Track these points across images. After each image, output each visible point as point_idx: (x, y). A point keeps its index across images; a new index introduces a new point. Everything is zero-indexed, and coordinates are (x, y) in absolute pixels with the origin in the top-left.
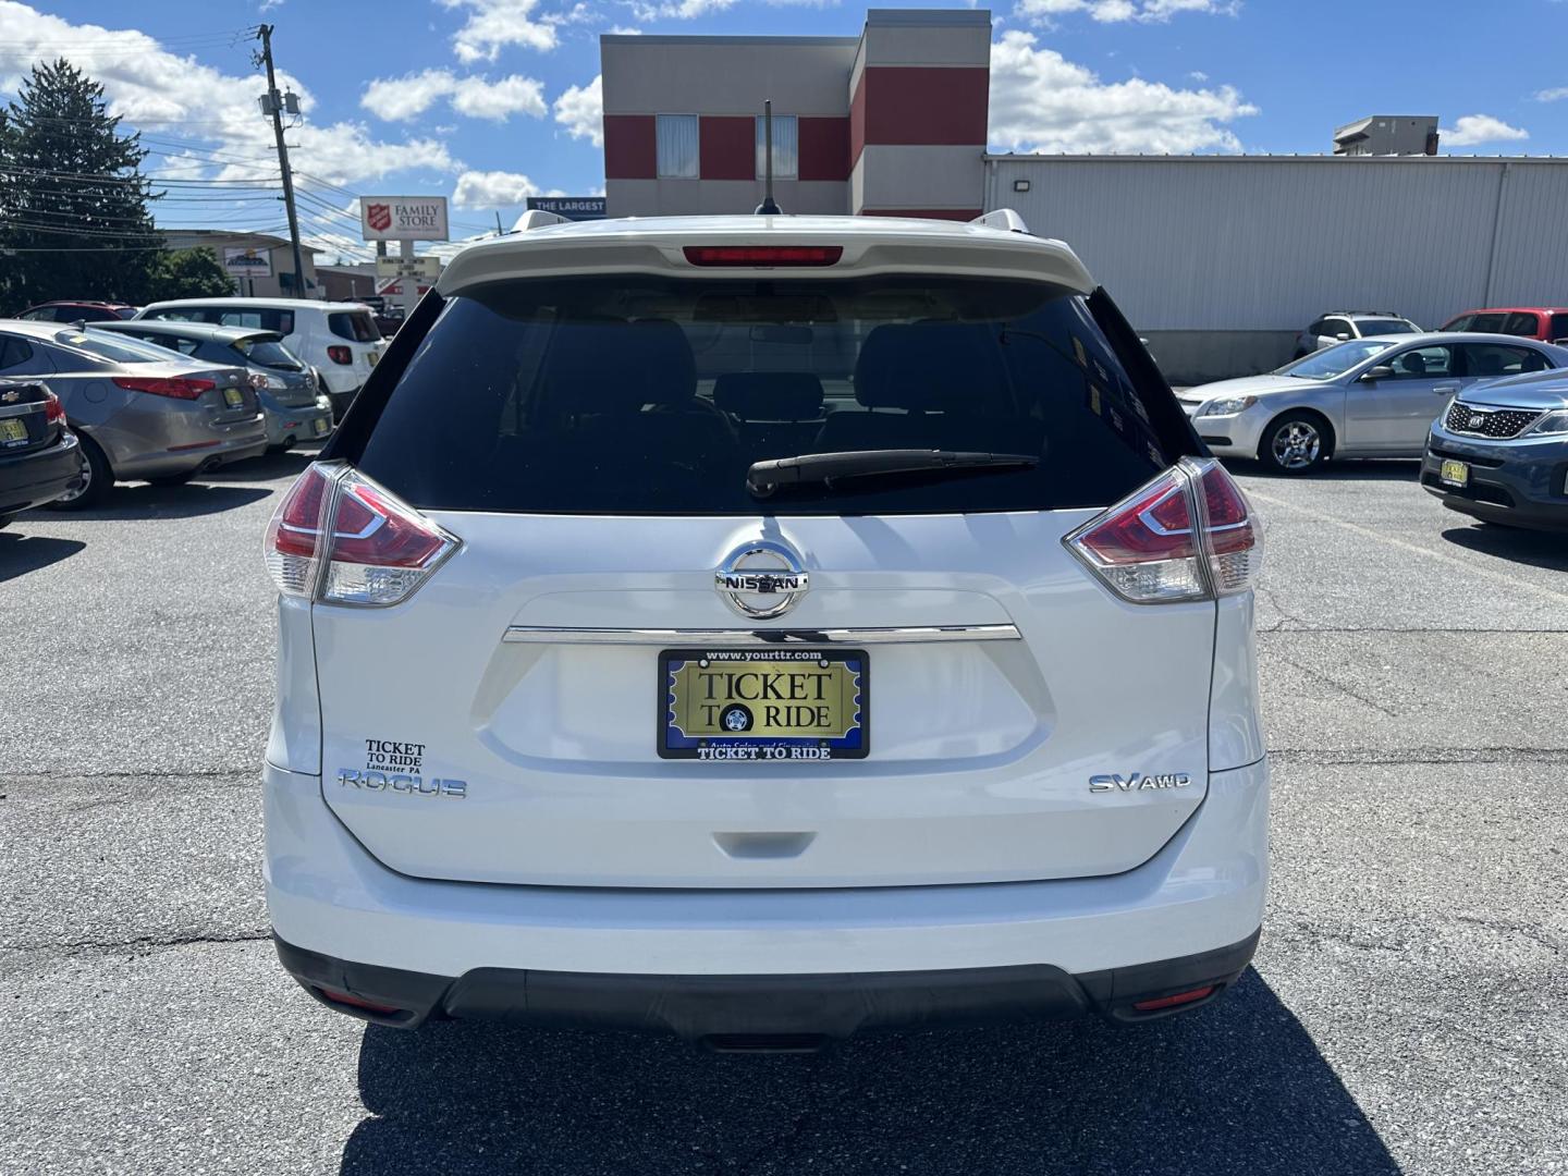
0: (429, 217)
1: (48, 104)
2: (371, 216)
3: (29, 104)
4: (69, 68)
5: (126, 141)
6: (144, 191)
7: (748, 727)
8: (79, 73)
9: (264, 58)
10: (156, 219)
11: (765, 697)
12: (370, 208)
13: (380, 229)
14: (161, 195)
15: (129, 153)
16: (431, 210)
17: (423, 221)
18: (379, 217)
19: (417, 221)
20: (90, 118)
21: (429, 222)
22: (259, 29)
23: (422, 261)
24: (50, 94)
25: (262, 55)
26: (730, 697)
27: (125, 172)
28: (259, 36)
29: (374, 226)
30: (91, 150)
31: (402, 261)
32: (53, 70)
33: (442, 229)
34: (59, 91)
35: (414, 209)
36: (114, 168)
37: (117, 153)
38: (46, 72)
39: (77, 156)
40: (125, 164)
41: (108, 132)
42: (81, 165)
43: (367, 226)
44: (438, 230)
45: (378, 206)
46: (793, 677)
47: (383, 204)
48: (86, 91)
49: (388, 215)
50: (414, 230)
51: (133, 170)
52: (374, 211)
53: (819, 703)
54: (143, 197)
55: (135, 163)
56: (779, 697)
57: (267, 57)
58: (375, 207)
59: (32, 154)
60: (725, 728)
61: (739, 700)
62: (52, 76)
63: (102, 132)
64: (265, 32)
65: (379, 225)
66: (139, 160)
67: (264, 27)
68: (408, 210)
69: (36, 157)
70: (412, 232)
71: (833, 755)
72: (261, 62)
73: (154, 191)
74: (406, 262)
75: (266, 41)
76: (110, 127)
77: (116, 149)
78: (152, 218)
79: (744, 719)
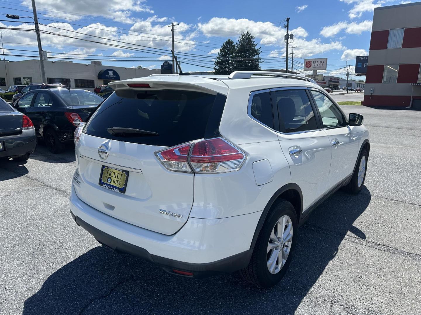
0: (322, 64)
1: (243, 42)
2: (306, 64)
3: (239, 42)
4: (249, 33)
5: (258, 49)
6: (259, 61)
7: (110, 182)
8: (250, 34)
9: (287, 26)
10: (261, 67)
11: (114, 177)
12: (307, 62)
13: (308, 68)
14: (263, 62)
15: (258, 52)
16: (323, 62)
17: (320, 65)
18: (308, 64)
19: (318, 65)
20: (251, 45)
21: (321, 65)
22: (286, 19)
23: (318, 76)
24: (244, 40)
25: (286, 26)
26: (109, 176)
27: (256, 57)
28: (286, 21)
29: (307, 67)
30: (250, 52)
31: (313, 76)
32: (245, 34)
33: (325, 67)
34: (246, 39)
35: (318, 62)
36: (254, 56)
37: (256, 52)
38: (244, 35)
39: (247, 53)
40: (257, 55)
41: (254, 47)
42: (248, 56)
43: (305, 66)
44: (324, 67)
45: (309, 61)
46: (118, 174)
47: (310, 61)
48: (251, 38)
49: (311, 64)
50: (317, 67)
51: (258, 56)
52: (308, 63)
53: (120, 180)
54: (259, 62)
55: (258, 54)
56: (116, 177)
57: (288, 26)
58: (308, 62)
59: (238, 54)
60: (107, 182)
61: (110, 176)
62: (245, 35)
63: (253, 48)
64: (288, 20)
65: (308, 66)
66: (259, 54)
67: (288, 18)
68: (316, 62)
69: (239, 54)
70: (317, 68)
71: (119, 191)
72: (286, 27)
73: (261, 61)
74: (314, 76)
75: (288, 22)
76: (255, 46)
77: (255, 51)
78: (260, 67)
79: (110, 181)
